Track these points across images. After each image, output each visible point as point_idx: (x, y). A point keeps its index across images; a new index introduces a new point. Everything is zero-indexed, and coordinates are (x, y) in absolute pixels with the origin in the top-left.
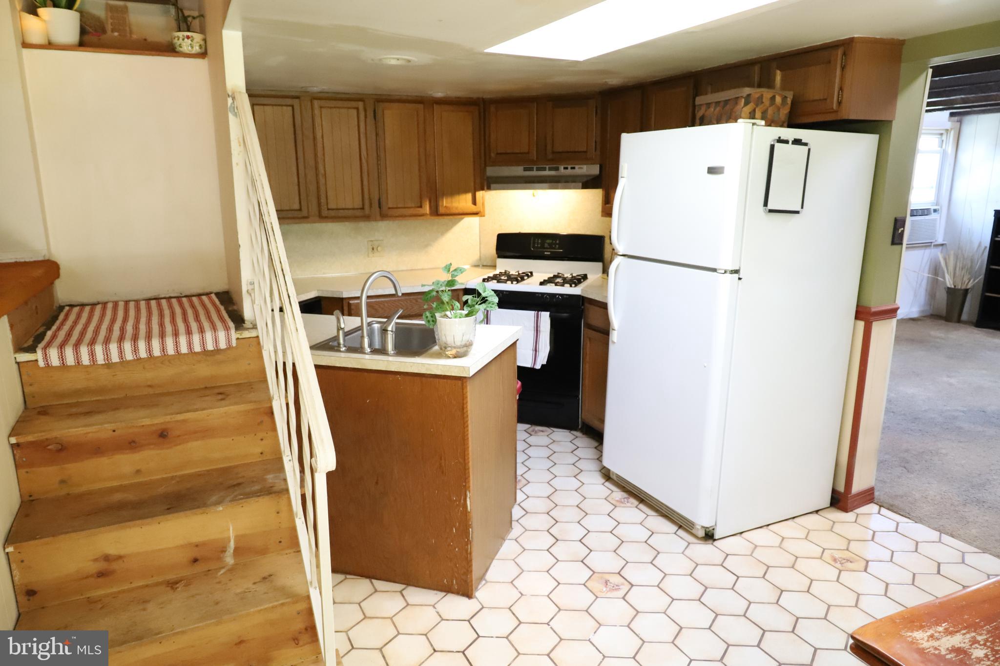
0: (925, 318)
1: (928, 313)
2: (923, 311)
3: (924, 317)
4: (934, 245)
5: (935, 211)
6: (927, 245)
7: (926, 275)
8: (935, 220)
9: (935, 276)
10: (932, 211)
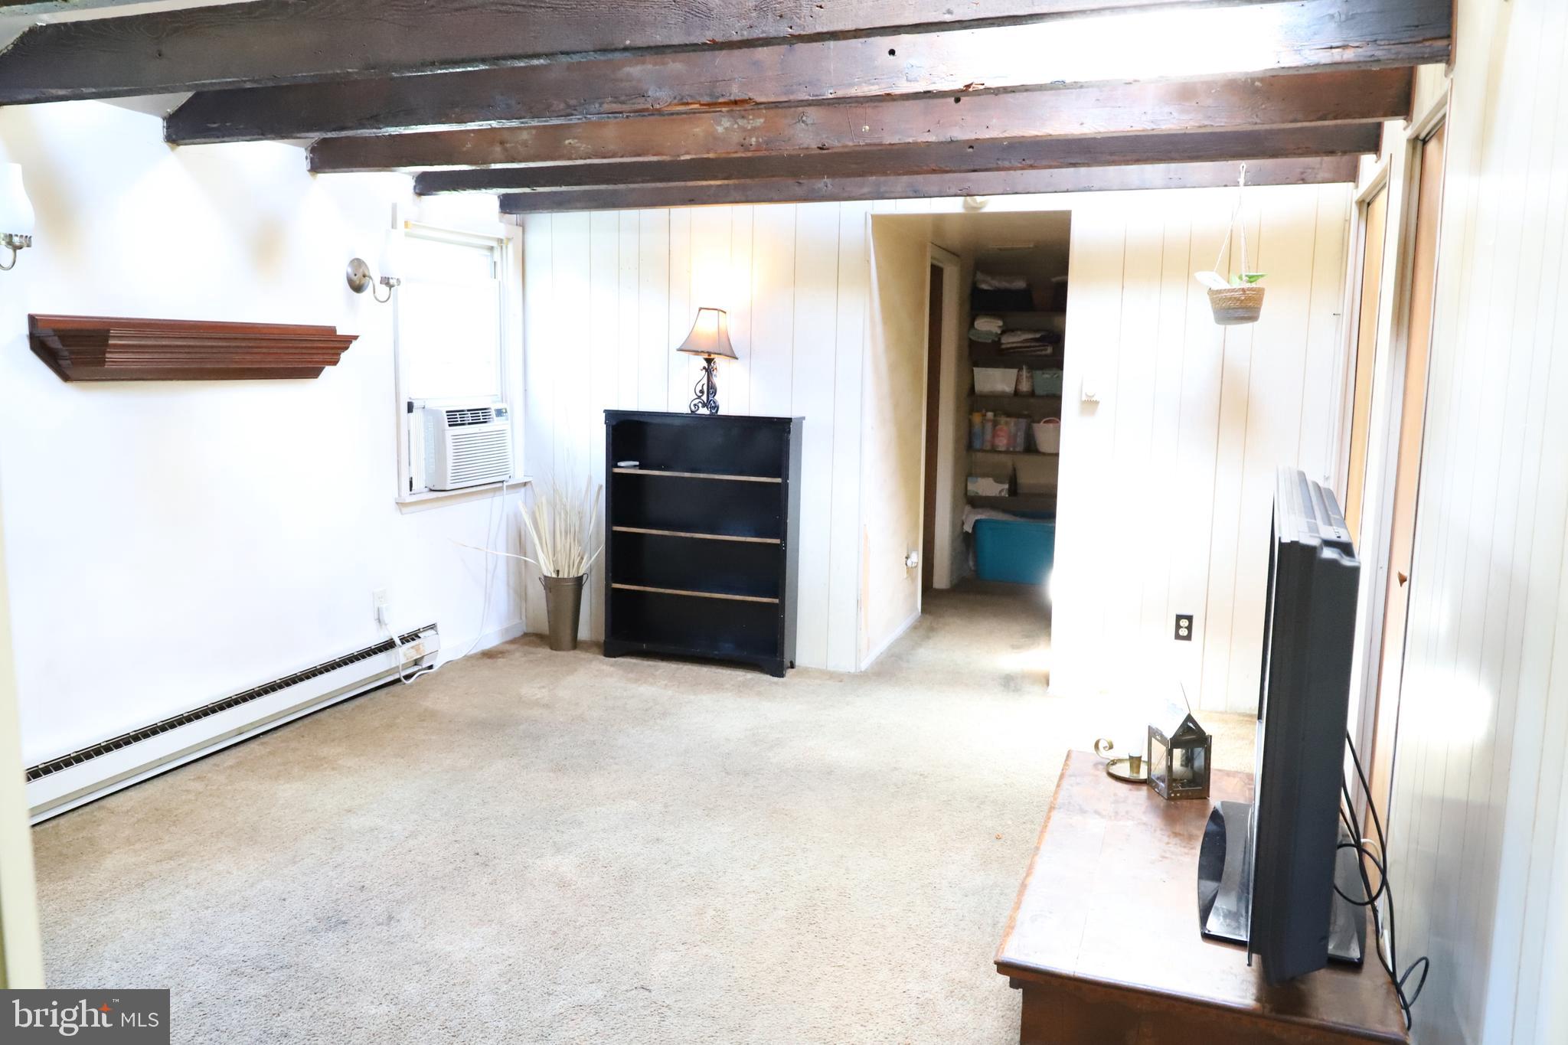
0: (513, 647)
1: (518, 633)
2: (507, 630)
3: (513, 641)
4: (508, 487)
5: (499, 413)
6: (496, 487)
7: (503, 554)
8: (501, 432)
9: (520, 554)
10: (493, 413)
